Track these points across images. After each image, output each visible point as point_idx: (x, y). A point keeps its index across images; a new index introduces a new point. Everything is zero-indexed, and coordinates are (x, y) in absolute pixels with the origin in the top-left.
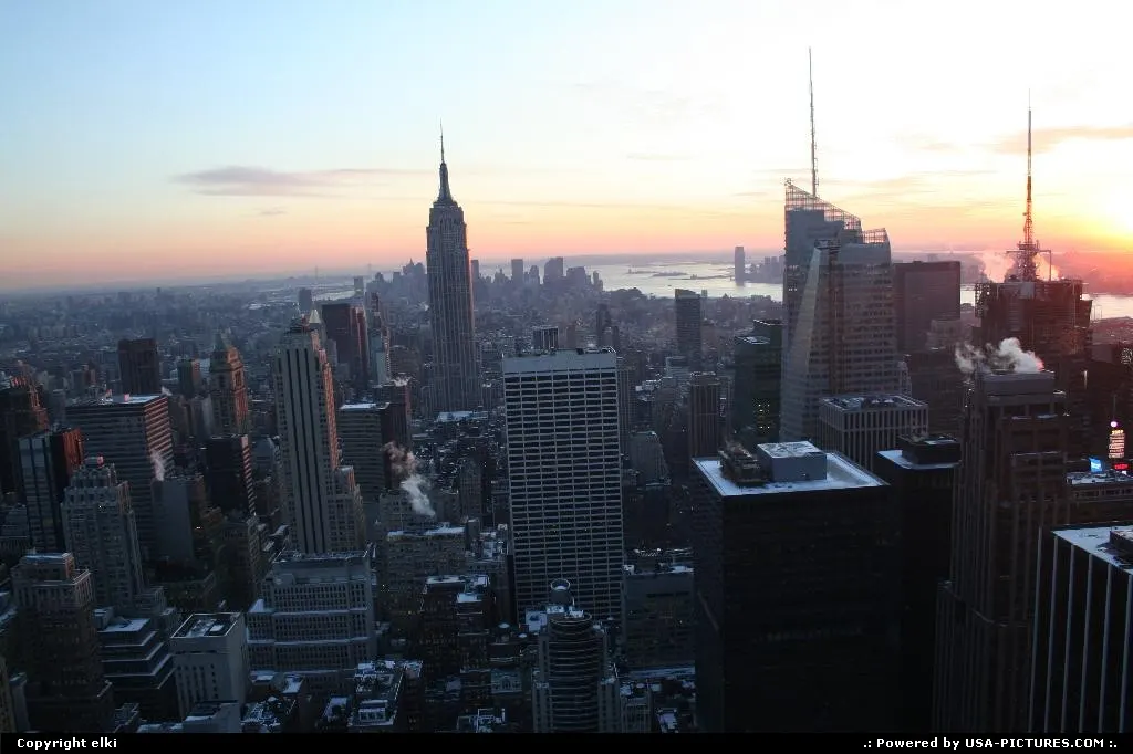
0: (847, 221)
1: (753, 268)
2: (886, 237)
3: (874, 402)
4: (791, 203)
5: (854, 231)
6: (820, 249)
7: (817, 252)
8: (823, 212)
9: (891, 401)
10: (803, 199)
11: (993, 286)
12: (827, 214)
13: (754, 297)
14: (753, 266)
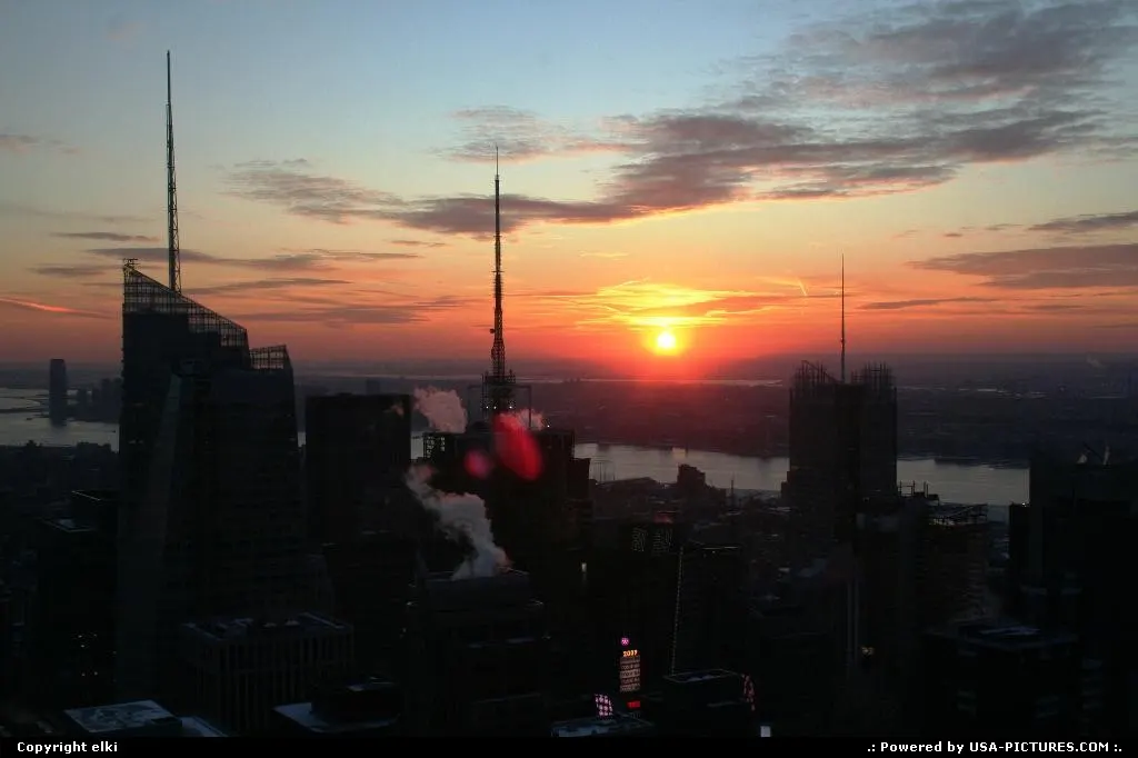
0: (224, 332)
1: (82, 395)
2: (286, 360)
3: (268, 625)
4: (132, 300)
5: (236, 349)
6: (180, 376)
7: (176, 381)
8: (185, 317)
9: (295, 623)
10: (152, 295)
11: (448, 436)
12: (192, 321)
13: (82, 445)
14: (82, 393)
